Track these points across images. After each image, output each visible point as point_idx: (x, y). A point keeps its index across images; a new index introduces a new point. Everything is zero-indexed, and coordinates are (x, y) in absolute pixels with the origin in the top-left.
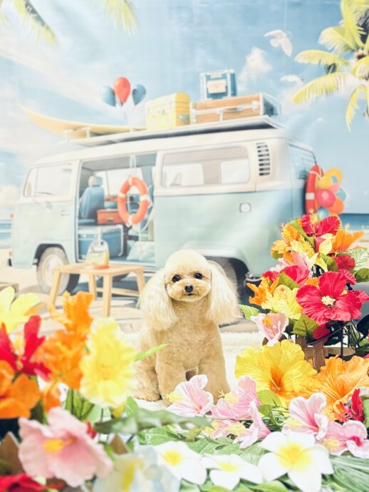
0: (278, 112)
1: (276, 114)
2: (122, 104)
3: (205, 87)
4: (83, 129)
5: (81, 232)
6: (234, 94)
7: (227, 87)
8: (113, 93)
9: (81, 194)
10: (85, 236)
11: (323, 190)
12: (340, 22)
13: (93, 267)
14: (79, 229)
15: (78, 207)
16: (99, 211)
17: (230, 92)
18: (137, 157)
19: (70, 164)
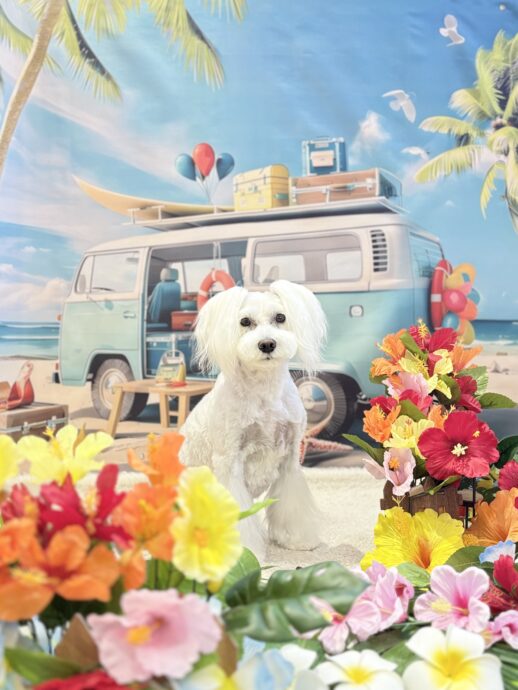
0: (398, 193)
1: (396, 196)
2: (203, 177)
3: (308, 159)
4: (153, 207)
5: (150, 339)
6: (344, 168)
7: (335, 160)
8: (192, 163)
9: (150, 290)
10: (155, 344)
11: (452, 291)
12: (475, 83)
13: (164, 384)
14: (147, 336)
15: (146, 307)
16: (173, 313)
17: (338, 166)
18: (221, 244)
19: (137, 252)
